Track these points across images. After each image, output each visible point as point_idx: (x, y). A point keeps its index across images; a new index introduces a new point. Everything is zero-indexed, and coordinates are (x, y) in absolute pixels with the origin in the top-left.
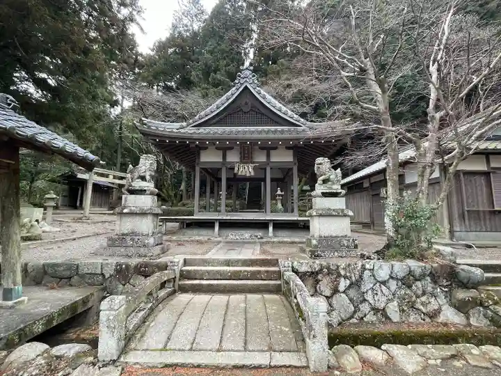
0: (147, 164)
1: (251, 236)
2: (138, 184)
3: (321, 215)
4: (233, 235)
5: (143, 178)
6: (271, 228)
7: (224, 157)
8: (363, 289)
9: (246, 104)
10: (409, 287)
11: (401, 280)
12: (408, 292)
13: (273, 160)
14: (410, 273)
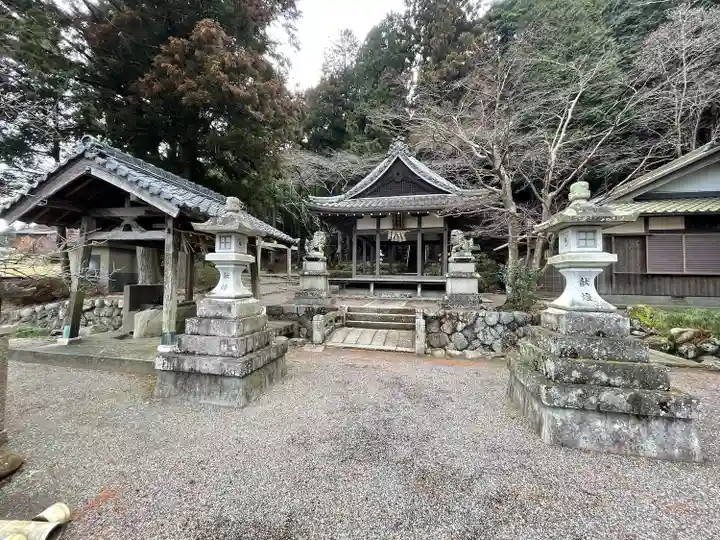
0: (319, 238)
1: (401, 295)
2: (314, 254)
3: (452, 277)
4: (385, 294)
5: (316, 249)
6: (419, 289)
7: (378, 225)
8: (476, 330)
9: (398, 174)
10: (514, 331)
11: (507, 325)
12: (512, 333)
13: (423, 227)
14: (515, 320)
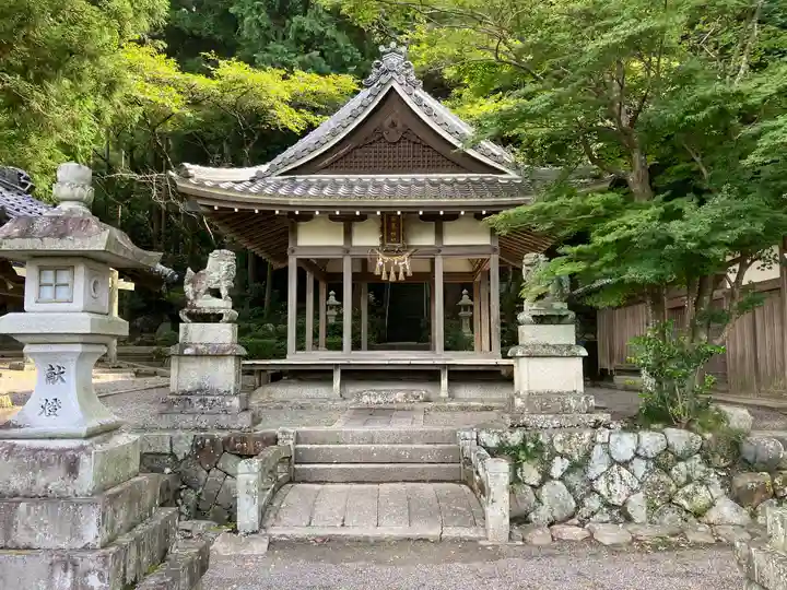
1: (406, 396)
2: (207, 304)
3: (530, 356)
4: (371, 395)
6: (444, 381)
7: (348, 237)
8: (592, 474)
9: (393, 125)
10: (667, 471)
11: (654, 459)
12: (664, 478)
14: (668, 449)
